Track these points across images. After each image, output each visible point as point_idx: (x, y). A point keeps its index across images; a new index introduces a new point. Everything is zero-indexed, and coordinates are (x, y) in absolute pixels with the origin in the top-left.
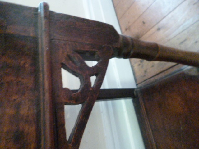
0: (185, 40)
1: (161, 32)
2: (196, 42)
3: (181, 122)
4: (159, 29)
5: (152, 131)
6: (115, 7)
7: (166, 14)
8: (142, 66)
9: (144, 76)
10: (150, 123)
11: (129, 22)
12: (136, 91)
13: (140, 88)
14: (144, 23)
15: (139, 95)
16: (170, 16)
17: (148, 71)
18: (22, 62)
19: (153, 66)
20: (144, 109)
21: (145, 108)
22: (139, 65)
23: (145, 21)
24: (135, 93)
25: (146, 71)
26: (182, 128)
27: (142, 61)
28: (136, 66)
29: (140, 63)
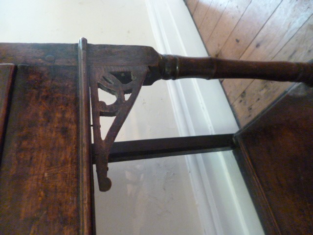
0: (295, 52)
1: (261, 48)
2: (310, 51)
4: (258, 46)
6: (198, 29)
7: (264, 22)
8: (245, 103)
9: (250, 116)
10: (260, 181)
11: (219, 45)
14: (238, 41)
16: (269, 23)
17: (253, 107)
18: (67, 84)
19: (259, 99)
20: (249, 161)
22: (241, 101)
23: (238, 39)
24: (234, 140)
25: (250, 109)
26: (302, 178)
27: (243, 94)
28: (237, 105)
29: (241, 98)
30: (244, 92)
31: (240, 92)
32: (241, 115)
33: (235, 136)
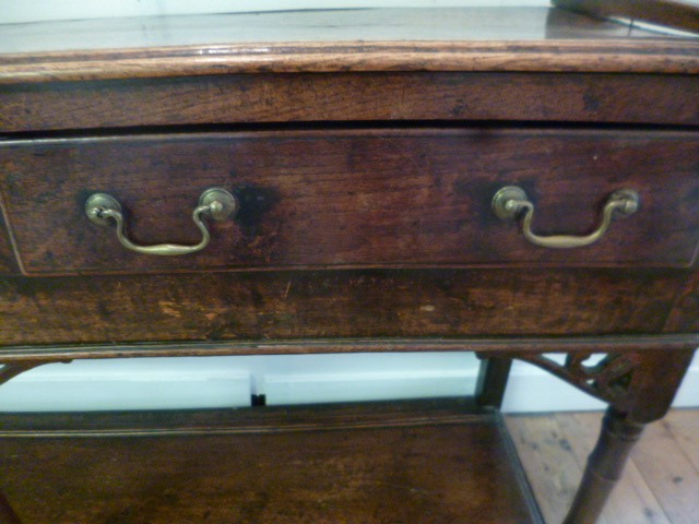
1: (641, 518)
3: (426, 492)
4: (649, 513)
5: (404, 427)
8: (549, 442)
9: (523, 441)
10: (419, 427)
11: (688, 439)
12: (492, 412)
13: (502, 424)
14: (677, 480)
15: (483, 418)
17: (536, 454)
19: (547, 469)
21: (454, 424)
22: (554, 435)
23: (681, 483)
24: (490, 408)
25: (535, 447)
26: (413, 490)
27: (565, 445)
28: (551, 424)
29: (560, 437)
30: (568, 448)
31: (572, 442)
32: (529, 424)
33: (496, 410)
